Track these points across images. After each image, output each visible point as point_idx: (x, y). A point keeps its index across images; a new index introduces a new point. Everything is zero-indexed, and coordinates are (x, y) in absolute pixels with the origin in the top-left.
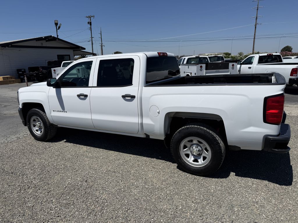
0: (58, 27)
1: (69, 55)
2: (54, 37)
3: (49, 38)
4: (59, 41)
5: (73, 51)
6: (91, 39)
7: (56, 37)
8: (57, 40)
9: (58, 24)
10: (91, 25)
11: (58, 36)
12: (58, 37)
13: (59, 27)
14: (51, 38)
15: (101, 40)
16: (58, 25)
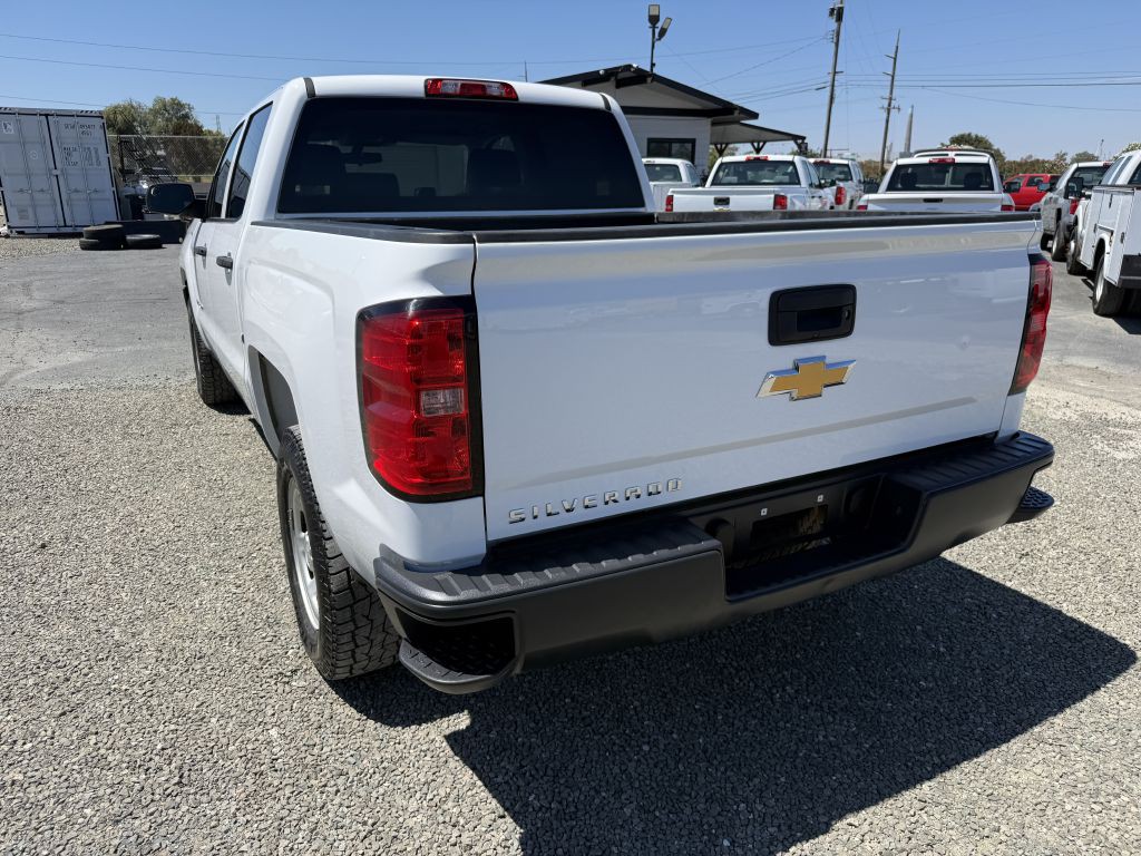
0: (657, 31)
1: (693, 141)
2: (638, 70)
3: (621, 76)
4: (655, 83)
5: (713, 124)
6: (830, 78)
7: (648, 68)
8: (649, 80)
9: (658, 20)
10: (839, 18)
11: (653, 65)
12: (655, 71)
13: (663, 32)
14: (627, 74)
15: (889, 83)
16: (659, 25)
